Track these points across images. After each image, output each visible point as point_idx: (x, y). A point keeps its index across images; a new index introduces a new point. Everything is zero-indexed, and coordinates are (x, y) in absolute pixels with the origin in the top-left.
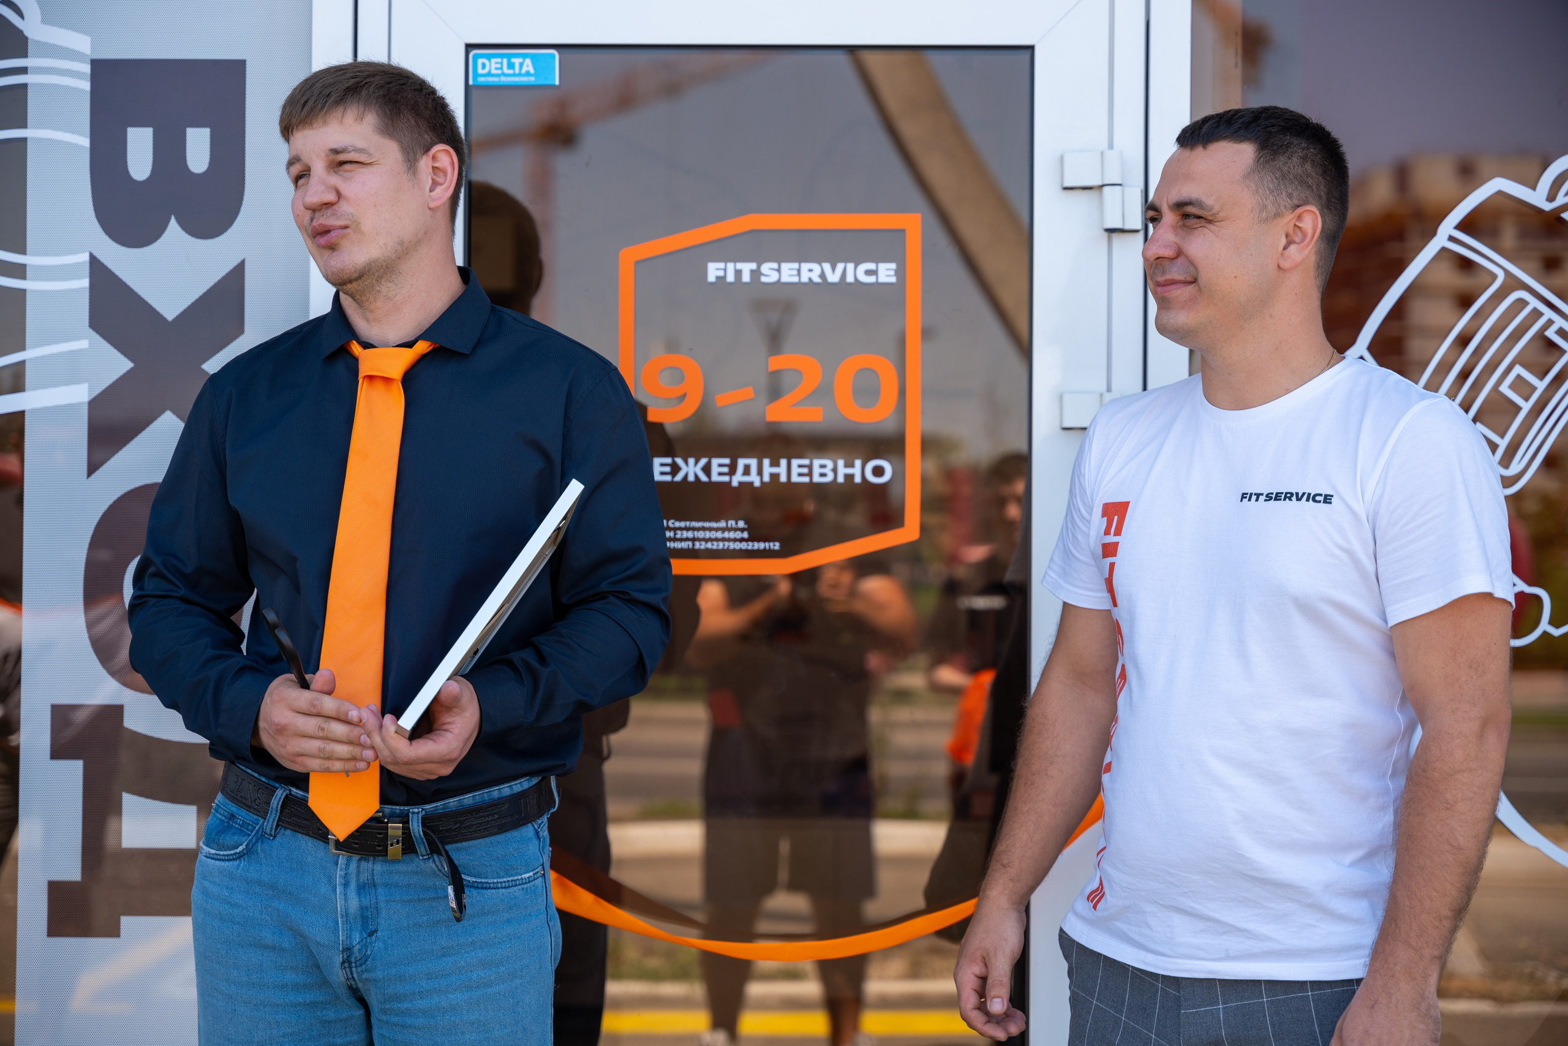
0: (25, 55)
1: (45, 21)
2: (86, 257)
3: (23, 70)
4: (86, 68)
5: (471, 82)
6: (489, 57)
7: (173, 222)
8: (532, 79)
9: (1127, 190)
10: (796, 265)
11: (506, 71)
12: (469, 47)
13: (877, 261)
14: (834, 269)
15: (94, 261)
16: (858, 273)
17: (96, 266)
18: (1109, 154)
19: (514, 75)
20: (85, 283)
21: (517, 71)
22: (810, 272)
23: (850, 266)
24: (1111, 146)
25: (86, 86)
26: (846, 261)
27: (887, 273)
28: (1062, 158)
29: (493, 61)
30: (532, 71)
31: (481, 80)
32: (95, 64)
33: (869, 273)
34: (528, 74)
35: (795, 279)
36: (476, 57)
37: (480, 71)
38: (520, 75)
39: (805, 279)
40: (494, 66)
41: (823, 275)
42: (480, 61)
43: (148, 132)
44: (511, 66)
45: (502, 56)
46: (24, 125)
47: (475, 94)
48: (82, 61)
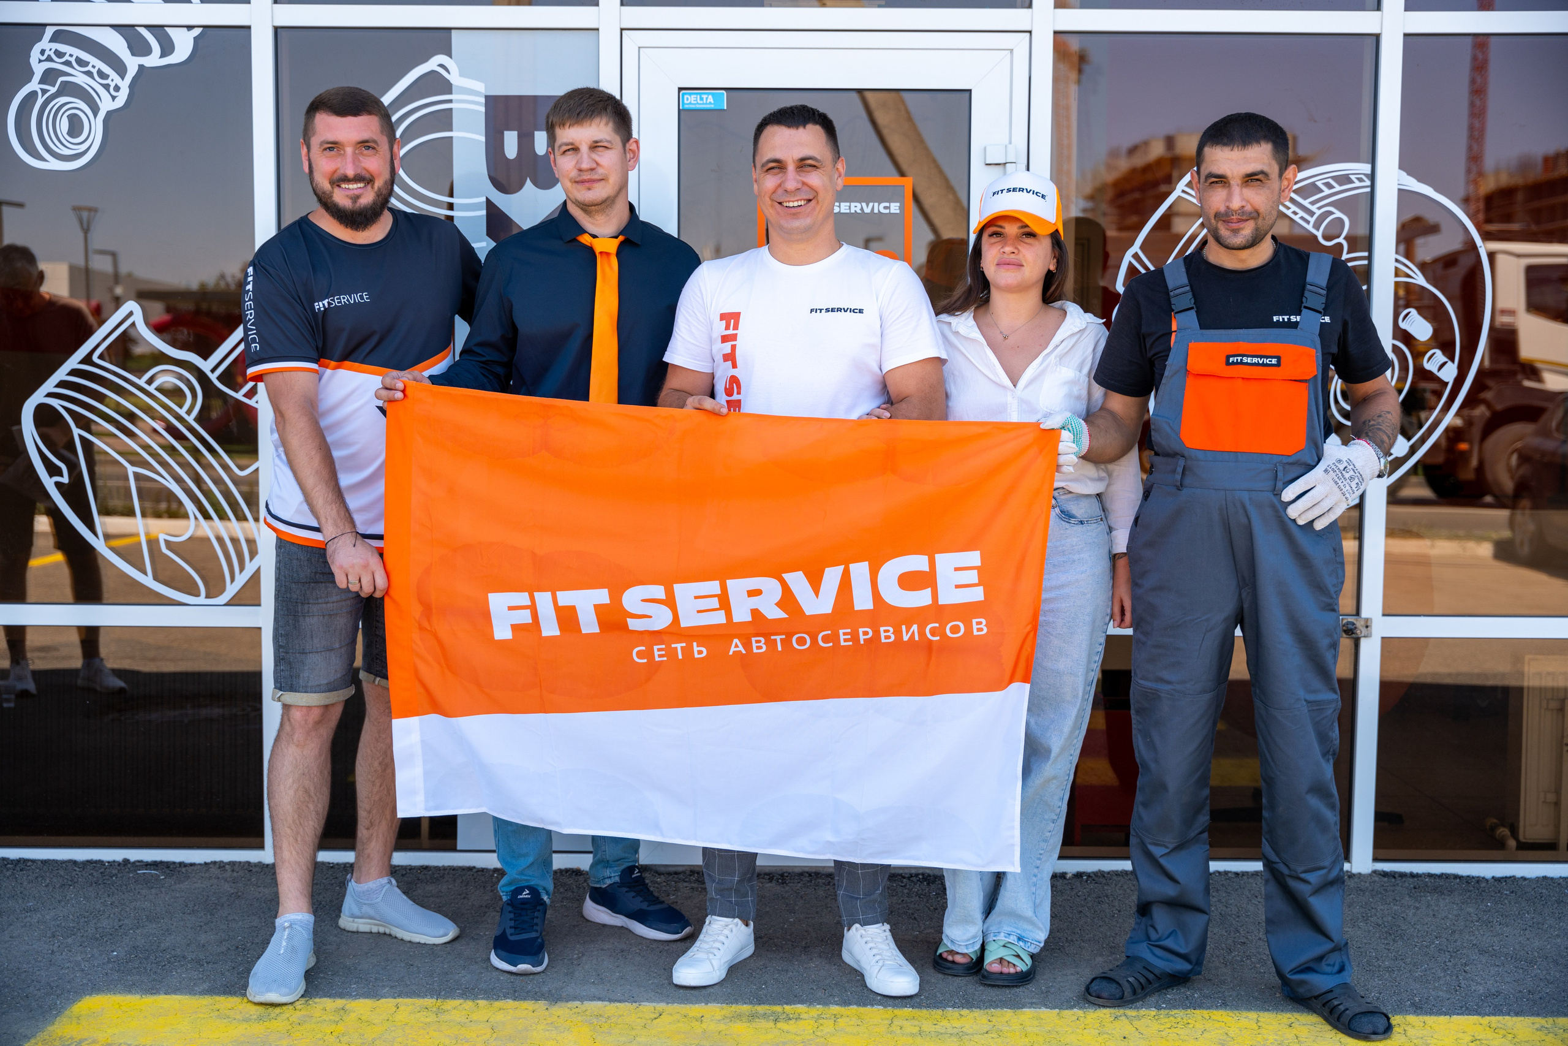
0: (450, 93)
1: (461, 75)
2: (484, 199)
3: (450, 101)
4: (483, 100)
5: (681, 108)
6: (690, 94)
7: (528, 180)
8: (713, 106)
9: (1018, 165)
10: (848, 204)
11: (699, 102)
12: (680, 89)
13: (890, 202)
14: (867, 206)
15: (488, 200)
16: (880, 208)
17: (489, 204)
18: (1009, 146)
19: (703, 104)
20: (484, 212)
21: (705, 102)
22: (856, 207)
23: (876, 205)
24: (1010, 143)
25: (483, 109)
26: (874, 202)
27: (895, 208)
28: (985, 148)
29: (692, 96)
30: (712, 102)
31: (686, 107)
32: (487, 97)
33: (885, 208)
34: (710, 103)
35: (848, 211)
36: (683, 94)
37: (686, 102)
38: (706, 104)
39: (853, 211)
40: (693, 99)
41: (862, 209)
42: (686, 97)
43: (515, 133)
44: (702, 99)
45: (697, 94)
46: (451, 130)
47: (682, 113)
48: (480, 96)
